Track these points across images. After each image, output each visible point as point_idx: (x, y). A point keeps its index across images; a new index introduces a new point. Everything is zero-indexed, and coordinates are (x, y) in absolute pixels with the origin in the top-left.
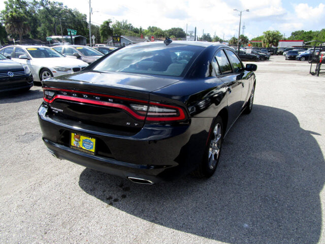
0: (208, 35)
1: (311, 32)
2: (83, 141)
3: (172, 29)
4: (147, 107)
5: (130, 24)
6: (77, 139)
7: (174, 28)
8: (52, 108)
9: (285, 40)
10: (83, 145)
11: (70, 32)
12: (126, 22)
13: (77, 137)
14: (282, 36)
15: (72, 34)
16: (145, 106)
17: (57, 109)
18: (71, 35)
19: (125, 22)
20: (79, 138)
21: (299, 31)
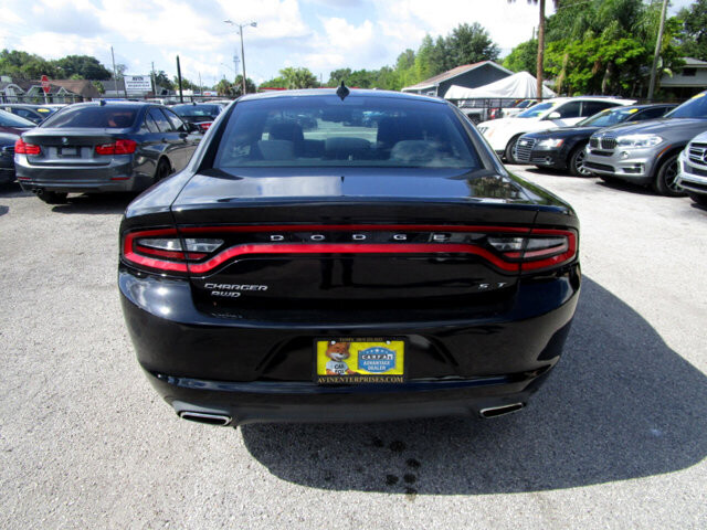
0: (162, 74)
1: (364, 71)
4: (520, 239)
6: (336, 355)
8: (210, 285)
9: (320, 86)
13: (338, 350)
17: (237, 287)
20: (345, 351)
21: (343, 70)
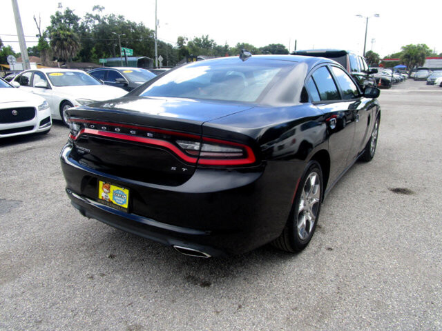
2: (114, 192)
3: (270, 45)
4: (199, 144)
5: (212, 41)
6: (105, 190)
7: (273, 45)
8: (77, 146)
9: (435, 57)
10: (114, 199)
11: (124, 51)
12: (207, 36)
13: (106, 187)
14: (431, 51)
15: (127, 54)
16: (196, 143)
17: (83, 149)
18: (125, 56)
19: (205, 37)
20: (109, 188)
